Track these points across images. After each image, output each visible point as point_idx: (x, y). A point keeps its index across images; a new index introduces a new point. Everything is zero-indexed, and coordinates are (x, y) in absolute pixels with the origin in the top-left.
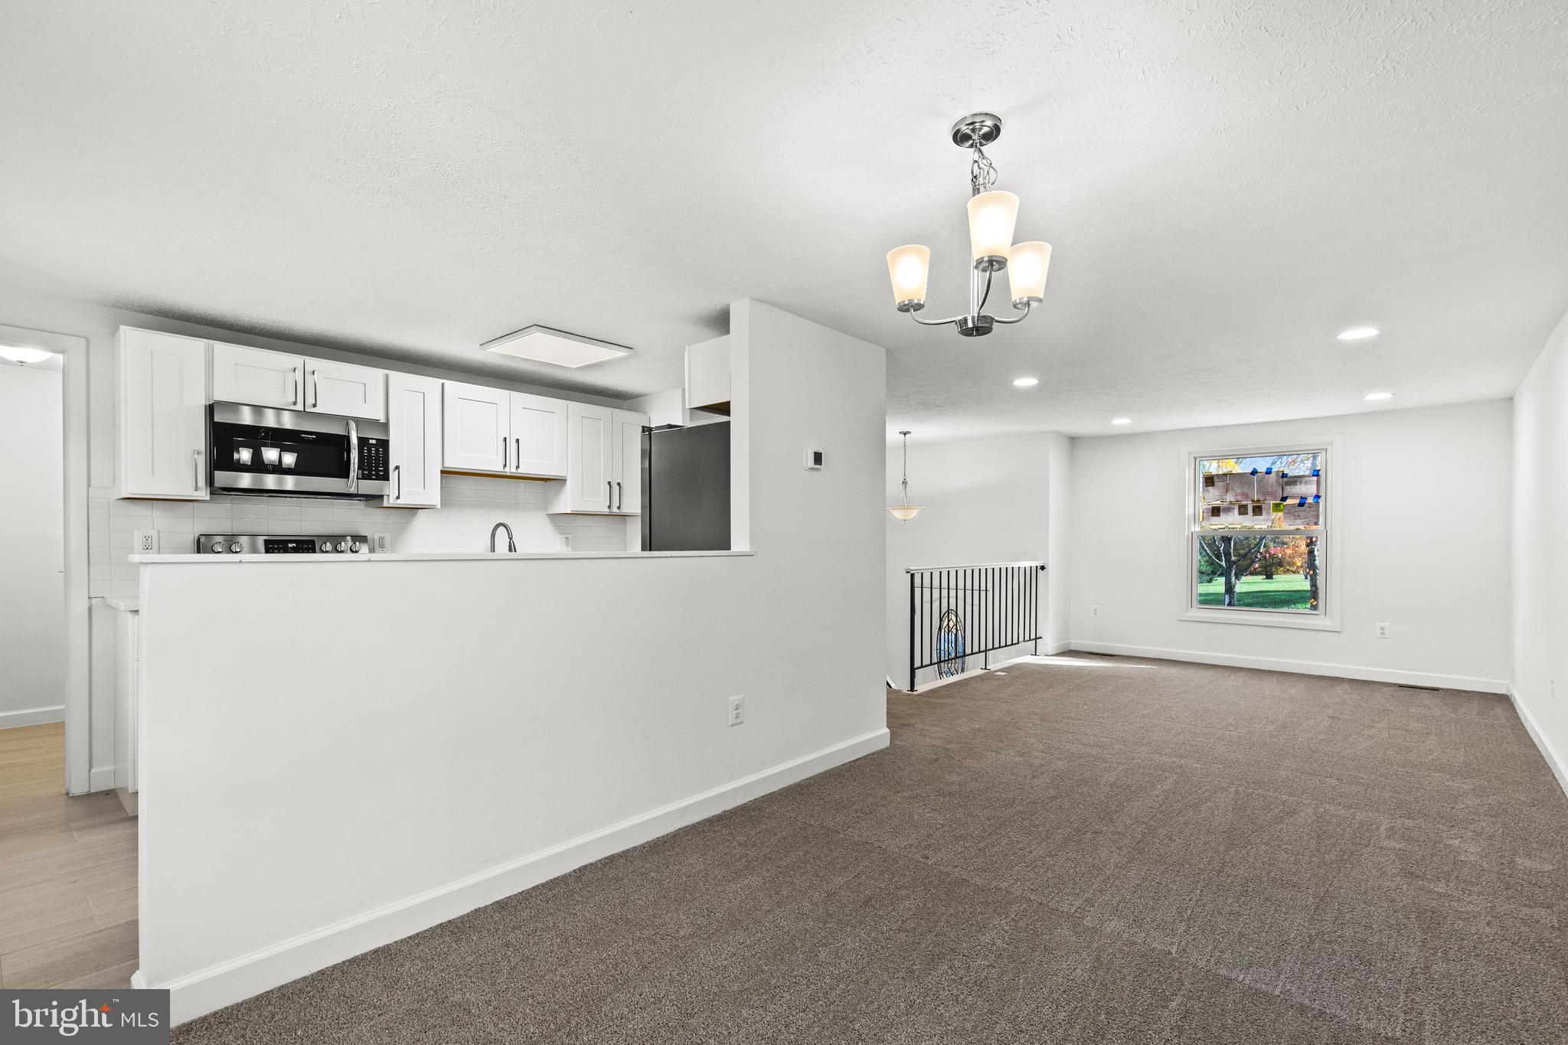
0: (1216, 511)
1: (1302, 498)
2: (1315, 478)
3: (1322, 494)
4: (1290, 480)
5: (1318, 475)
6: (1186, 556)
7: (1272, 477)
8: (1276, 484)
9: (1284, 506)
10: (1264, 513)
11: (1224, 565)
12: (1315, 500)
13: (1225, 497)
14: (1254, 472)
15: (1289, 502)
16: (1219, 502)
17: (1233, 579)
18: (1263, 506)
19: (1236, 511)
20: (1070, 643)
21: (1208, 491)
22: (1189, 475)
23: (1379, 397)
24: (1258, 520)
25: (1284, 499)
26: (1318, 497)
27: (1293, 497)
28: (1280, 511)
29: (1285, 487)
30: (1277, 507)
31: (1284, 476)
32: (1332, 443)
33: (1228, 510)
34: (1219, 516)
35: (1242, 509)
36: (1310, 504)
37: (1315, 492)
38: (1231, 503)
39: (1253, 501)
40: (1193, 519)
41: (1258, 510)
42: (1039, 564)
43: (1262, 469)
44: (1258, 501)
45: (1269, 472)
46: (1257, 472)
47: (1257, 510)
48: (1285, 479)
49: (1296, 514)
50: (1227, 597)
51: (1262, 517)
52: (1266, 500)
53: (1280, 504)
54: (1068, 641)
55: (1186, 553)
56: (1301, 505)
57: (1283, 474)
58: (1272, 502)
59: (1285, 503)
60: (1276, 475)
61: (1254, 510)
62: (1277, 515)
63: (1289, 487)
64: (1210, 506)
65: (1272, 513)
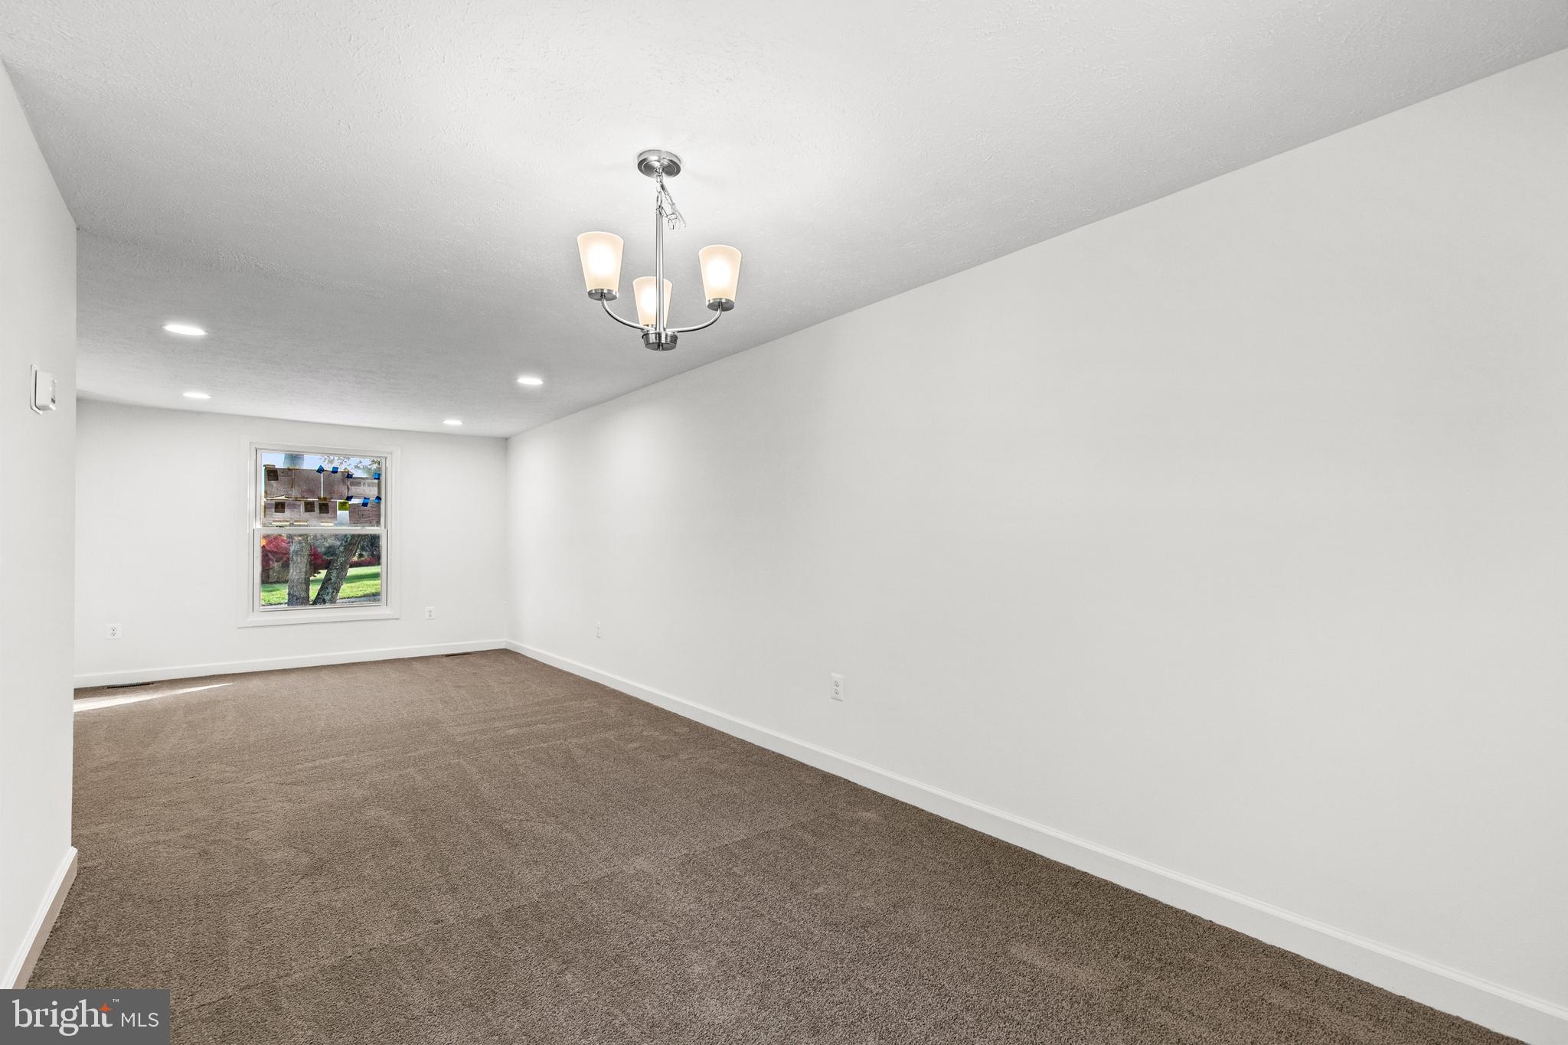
0: (280, 506)
1: (365, 498)
2: (376, 481)
3: (383, 497)
4: (354, 480)
5: (378, 479)
6: (246, 557)
7: (338, 475)
8: (341, 484)
9: (349, 505)
10: (330, 512)
12: (377, 502)
13: (290, 493)
14: (321, 470)
15: (354, 501)
16: (283, 498)
18: (329, 504)
19: (317, 509)
21: (271, 485)
22: (249, 466)
23: (453, 423)
24: (324, 518)
25: (349, 498)
26: (379, 499)
27: (357, 497)
28: (346, 510)
29: (350, 487)
30: (343, 506)
31: (349, 476)
32: (391, 453)
33: (293, 506)
34: (284, 512)
35: (309, 506)
36: (372, 505)
37: (376, 494)
38: (296, 499)
39: (320, 498)
40: (253, 514)
41: (325, 508)
43: (329, 468)
44: (325, 499)
45: (335, 471)
46: (323, 470)
47: (323, 508)
48: (350, 480)
49: (360, 514)
51: (329, 515)
52: (332, 498)
53: (345, 503)
55: (246, 553)
56: (364, 505)
57: (348, 474)
58: (338, 501)
59: (350, 502)
60: (342, 475)
61: (320, 508)
62: (343, 515)
63: (353, 487)
64: (274, 502)
65: (339, 512)
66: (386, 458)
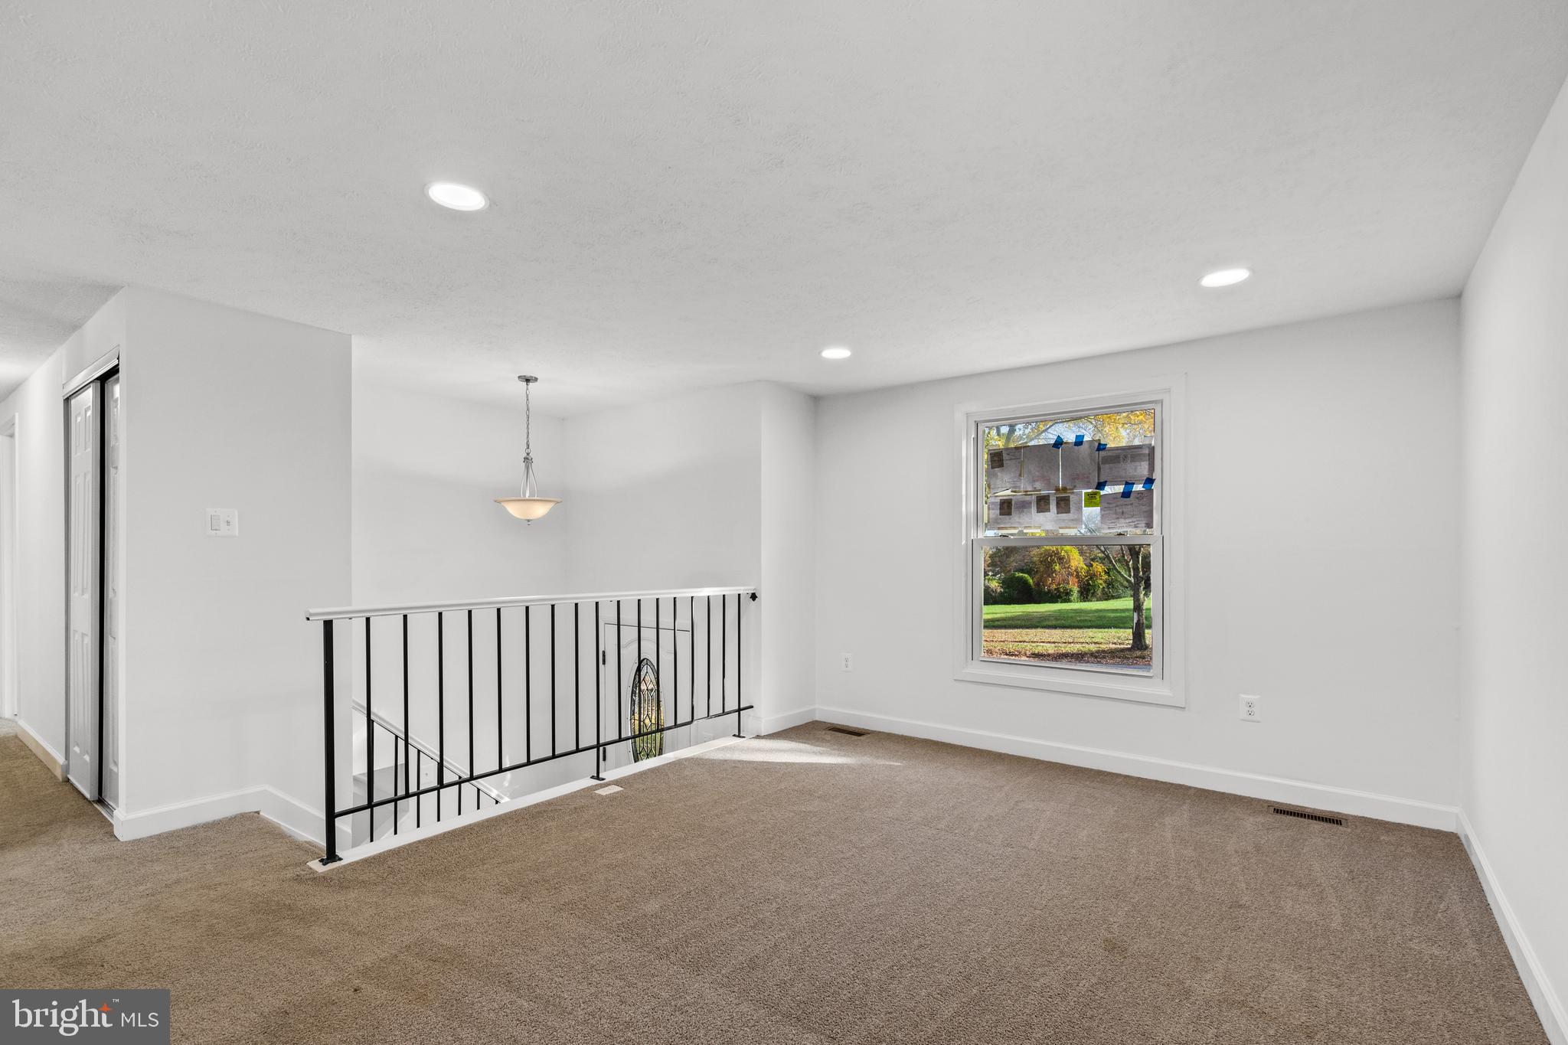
0: (1005, 505)
1: (1127, 483)
3: (1156, 475)
4: (1110, 454)
6: (963, 579)
7: (1084, 447)
8: (1089, 462)
9: (1101, 496)
10: (1072, 510)
11: (1133, 581)
12: (1148, 486)
13: (1018, 484)
14: (1059, 443)
15: (1108, 490)
16: (1008, 492)
17: (1142, 596)
18: (1071, 496)
19: (1034, 509)
20: (814, 710)
21: (995, 475)
22: (966, 450)
24: (1064, 522)
25: (1101, 486)
26: (1150, 481)
27: (1115, 483)
28: (1096, 505)
29: (1101, 466)
30: (1091, 499)
31: (1101, 447)
32: (1168, 391)
33: (1024, 506)
34: (1013, 515)
35: (1042, 503)
36: (1139, 493)
37: (1146, 475)
38: (1025, 494)
39: (1057, 490)
40: (974, 520)
42: (745, 590)
43: (1070, 437)
44: (1065, 489)
45: (1079, 442)
46: (1062, 443)
47: (1063, 503)
48: (1102, 453)
49: (1119, 510)
50: (1136, 615)
51: (1070, 516)
52: (1075, 487)
53: (1095, 494)
54: (812, 707)
55: (963, 574)
56: (1126, 494)
57: (1100, 444)
58: (1084, 491)
59: (1102, 493)
60: (1090, 447)
61: (1058, 504)
62: (1091, 513)
63: (1107, 466)
64: (998, 500)
65: (1084, 508)
66: (1162, 402)
